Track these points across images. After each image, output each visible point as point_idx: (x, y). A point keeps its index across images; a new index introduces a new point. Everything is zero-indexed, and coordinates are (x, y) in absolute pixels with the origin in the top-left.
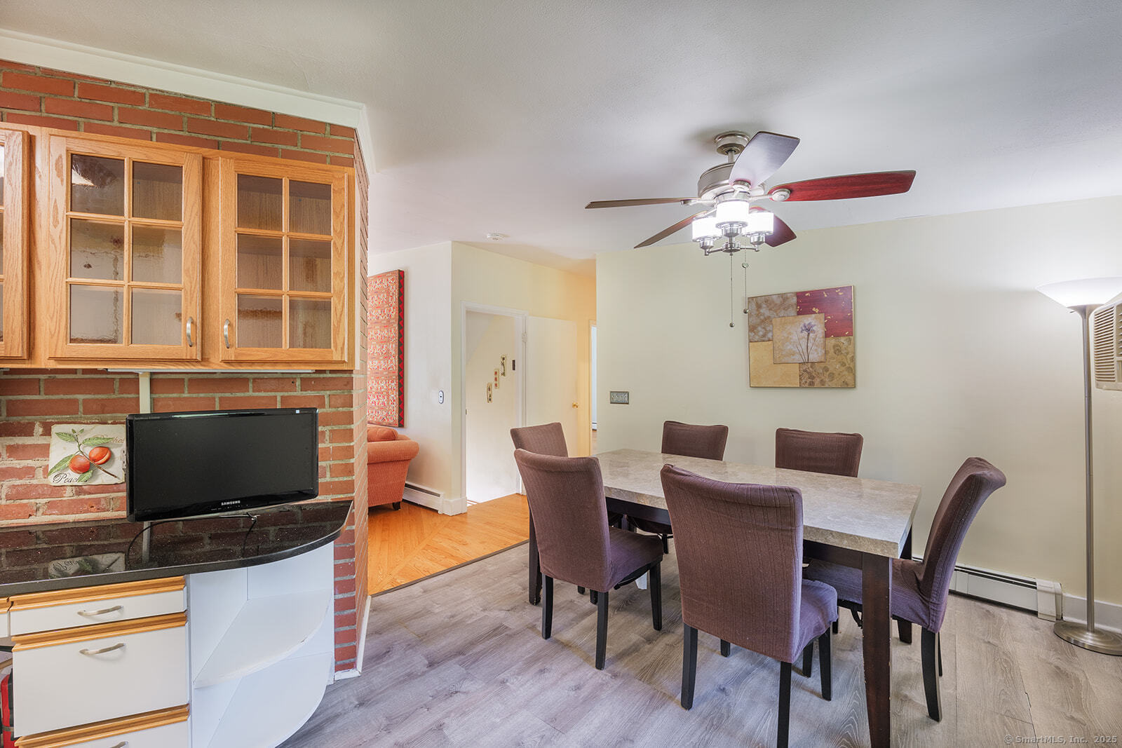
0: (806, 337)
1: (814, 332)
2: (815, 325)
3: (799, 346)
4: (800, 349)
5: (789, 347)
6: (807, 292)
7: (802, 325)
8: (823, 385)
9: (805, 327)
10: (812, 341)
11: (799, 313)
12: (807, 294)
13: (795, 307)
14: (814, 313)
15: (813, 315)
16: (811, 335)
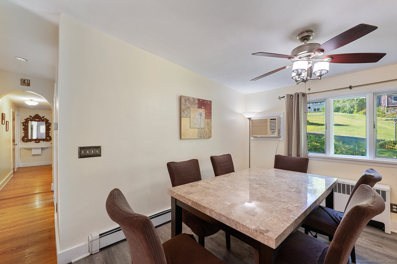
0: (200, 117)
1: (202, 116)
2: (203, 113)
3: (198, 121)
4: (198, 122)
5: (195, 121)
6: (201, 99)
7: (199, 113)
8: (204, 137)
9: (200, 113)
10: (202, 120)
11: (198, 108)
12: (201, 100)
13: (197, 104)
14: (202, 108)
15: (202, 109)
16: (201, 117)
